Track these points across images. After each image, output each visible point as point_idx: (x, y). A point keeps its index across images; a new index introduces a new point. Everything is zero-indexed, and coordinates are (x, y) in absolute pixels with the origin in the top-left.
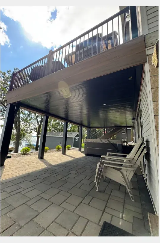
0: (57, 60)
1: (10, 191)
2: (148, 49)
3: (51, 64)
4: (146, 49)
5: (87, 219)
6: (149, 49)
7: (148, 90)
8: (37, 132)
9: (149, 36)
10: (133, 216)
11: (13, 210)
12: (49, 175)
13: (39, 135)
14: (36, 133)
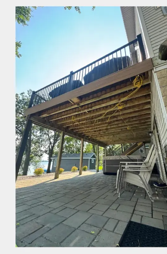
0: (78, 79)
1: (31, 204)
2: (155, 68)
3: (72, 82)
4: (154, 68)
5: (117, 220)
6: (157, 67)
7: (160, 99)
8: (49, 154)
9: (155, 58)
10: (163, 216)
11: (38, 217)
12: (68, 191)
13: (51, 158)
14: (48, 156)
